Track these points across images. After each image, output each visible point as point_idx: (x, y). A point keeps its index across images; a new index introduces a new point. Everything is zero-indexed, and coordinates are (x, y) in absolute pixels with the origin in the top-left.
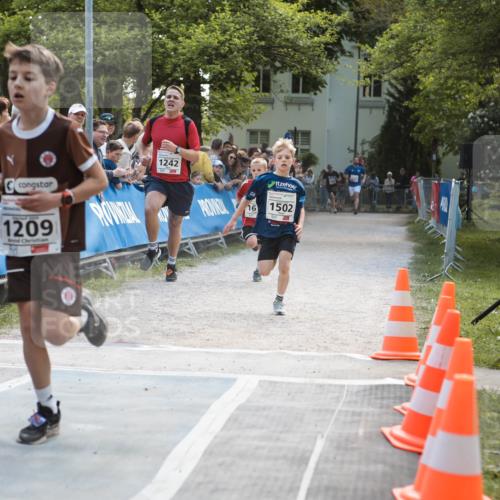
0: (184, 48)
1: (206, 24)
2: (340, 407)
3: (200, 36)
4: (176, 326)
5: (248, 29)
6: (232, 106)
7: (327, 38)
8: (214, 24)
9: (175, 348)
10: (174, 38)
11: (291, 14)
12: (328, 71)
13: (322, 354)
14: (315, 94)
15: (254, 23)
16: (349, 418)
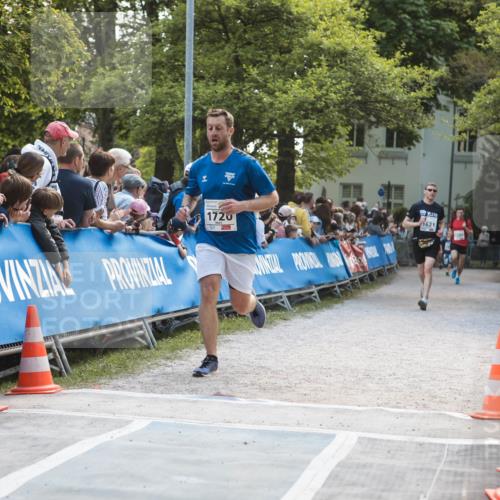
0: (281, 103)
1: (302, 79)
2: (441, 466)
3: (297, 90)
4: (273, 380)
5: (345, 84)
6: (325, 160)
7: (423, 93)
8: (310, 78)
9: (272, 403)
10: (271, 93)
11: (387, 69)
12: (425, 126)
13: (422, 412)
14: (410, 149)
15: (350, 78)
16: (451, 479)
